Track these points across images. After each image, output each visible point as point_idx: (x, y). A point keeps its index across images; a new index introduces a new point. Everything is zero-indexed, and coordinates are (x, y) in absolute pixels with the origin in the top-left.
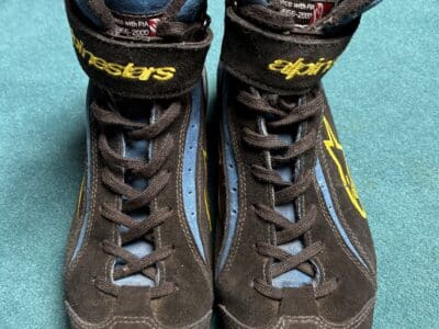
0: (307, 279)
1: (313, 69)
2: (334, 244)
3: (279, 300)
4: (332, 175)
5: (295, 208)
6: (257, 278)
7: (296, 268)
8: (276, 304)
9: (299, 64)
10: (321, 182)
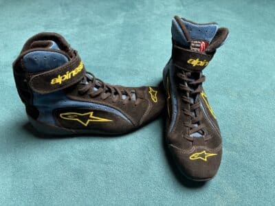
0: (200, 135)
1: (202, 64)
2: (208, 125)
3: (192, 141)
4: (204, 104)
5: (195, 113)
6: (185, 133)
7: (197, 132)
8: (191, 143)
9: (197, 61)
10: (201, 105)
